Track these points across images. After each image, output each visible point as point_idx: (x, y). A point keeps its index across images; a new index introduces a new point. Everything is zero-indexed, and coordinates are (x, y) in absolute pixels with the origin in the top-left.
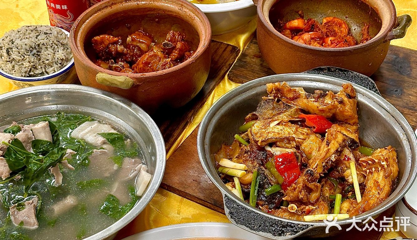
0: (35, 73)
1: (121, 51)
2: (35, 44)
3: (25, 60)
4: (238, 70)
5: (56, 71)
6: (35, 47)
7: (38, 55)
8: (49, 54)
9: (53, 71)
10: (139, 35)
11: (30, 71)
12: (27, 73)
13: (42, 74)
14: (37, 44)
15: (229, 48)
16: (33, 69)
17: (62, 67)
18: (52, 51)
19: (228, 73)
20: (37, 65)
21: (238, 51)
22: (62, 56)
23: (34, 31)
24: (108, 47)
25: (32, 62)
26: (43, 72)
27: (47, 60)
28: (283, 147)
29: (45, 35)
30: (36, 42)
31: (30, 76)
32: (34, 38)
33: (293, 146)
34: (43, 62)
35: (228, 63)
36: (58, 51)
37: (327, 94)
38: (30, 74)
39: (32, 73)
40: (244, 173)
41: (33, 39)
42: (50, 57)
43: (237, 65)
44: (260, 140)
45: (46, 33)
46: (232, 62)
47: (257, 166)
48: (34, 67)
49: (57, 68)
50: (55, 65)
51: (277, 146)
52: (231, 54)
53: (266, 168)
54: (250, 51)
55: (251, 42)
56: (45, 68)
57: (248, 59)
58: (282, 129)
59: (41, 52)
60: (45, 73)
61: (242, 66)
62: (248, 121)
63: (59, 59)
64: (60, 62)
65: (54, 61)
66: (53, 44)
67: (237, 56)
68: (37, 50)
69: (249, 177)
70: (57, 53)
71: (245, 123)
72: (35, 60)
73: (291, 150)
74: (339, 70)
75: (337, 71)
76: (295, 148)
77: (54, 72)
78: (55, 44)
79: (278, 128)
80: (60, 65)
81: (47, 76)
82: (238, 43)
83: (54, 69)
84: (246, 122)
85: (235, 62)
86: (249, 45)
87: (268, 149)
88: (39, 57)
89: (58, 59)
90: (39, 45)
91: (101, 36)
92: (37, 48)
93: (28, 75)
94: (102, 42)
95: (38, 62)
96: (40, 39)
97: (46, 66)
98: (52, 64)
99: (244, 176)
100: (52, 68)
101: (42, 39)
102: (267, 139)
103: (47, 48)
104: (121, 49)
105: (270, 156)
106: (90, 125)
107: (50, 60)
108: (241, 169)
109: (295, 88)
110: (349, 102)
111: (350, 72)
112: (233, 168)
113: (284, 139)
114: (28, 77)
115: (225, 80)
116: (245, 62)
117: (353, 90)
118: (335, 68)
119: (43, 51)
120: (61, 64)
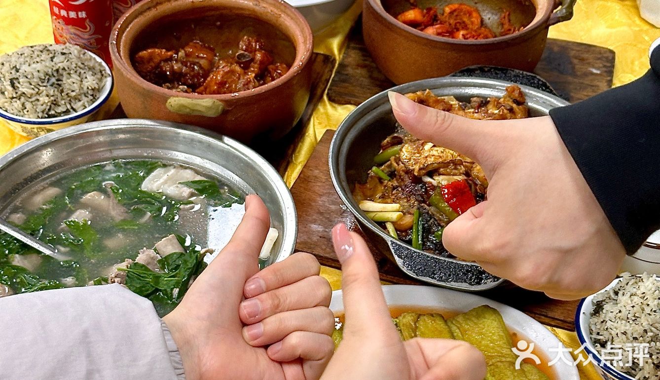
0: (56, 112)
1: (178, 71)
2: (52, 69)
3: (41, 93)
4: (341, 87)
5: (87, 106)
6: (53, 74)
7: (58, 85)
8: (74, 83)
9: (83, 107)
10: (196, 47)
11: (49, 110)
12: (45, 112)
13: (67, 112)
14: (54, 69)
15: (320, 59)
16: (53, 106)
17: (94, 100)
18: (79, 78)
19: (326, 92)
20: (59, 99)
21: (333, 61)
22: (93, 84)
23: (45, 52)
24: (158, 66)
25: (53, 96)
26: (68, 109)
27: (73, 91)
28: (449, 174)
29: (64, 56)
30: (53, 66)
31: (50, 116)
32: (48, 60)
33: (461, 171)
34: (67, 94)
35: (324, 78)
36: (86, 78)
37: (489, 101)
38: (50, 113)
39: (52, 112)
40: (400, 214)
41: (48, 63)
42: (76, 87)
43: (338, 79)
44: (417, 167)
45: (63, 54)
46: (329, 77)
47: (415, 204)
48: (55, 102)
49: (88, 102)
50: (84, 97)
51: (440, 174)
52: (325, 66)
53: (429, 205)
54: (350, 59)
55: (348, 47)
56: (70, 104)
57: (350, 70)
58: (443, 151)
59: (62, 81)
60: (71, 110)
61: (344, 81)
62: (385, 148)
63: (90, 88)
64: (90, 92)
65: (82, 92)
66: (78, 68)
67: (333, 67)
68: (57, 78)
69: (408, 220)
70: (86, 80)
71: (381, 151)
72: (56, 93)
73: (461, 177)
74: (495, 69)
75: (492, 70)
76: (464, 174)
77: (84, 109)
78: (79, 67)
79: (437, 151)
80: (92, 98)
81: (75, 114)
82: (331, 51)
83: (84, 103)
84: (383, 150)
85: (333, 76)
86: (346, 52)
87: (428, 179)
88: (61, 88)
89: (88, 88)
90: (57, 71)
91: (149, 51)
92: (55, 74)
93: (47, 116)
94: (150, 59)
95: (59, 95)
96: (58, 61)
97: (72, 100)
98: (79, 97)
99: (400, 218)
100: (81, 103)
101: (60, 62)
102: (427, 166)
103: (69, 74)
104: (179, 68)
105: (431, 189)
106: (165, 173)
107: (78, 91)
108: (394, 210)
109: (442, 98)
110: (520, 110)
111: (510, 70)
112: (381, 212)
113: (449, 163)
114: (46, 118)
115: (325, 102)
116: (347, 75)
117: (521, 94)
118: (489, 67)
119: (64, 79)
120: (92, 95)
